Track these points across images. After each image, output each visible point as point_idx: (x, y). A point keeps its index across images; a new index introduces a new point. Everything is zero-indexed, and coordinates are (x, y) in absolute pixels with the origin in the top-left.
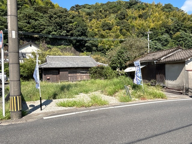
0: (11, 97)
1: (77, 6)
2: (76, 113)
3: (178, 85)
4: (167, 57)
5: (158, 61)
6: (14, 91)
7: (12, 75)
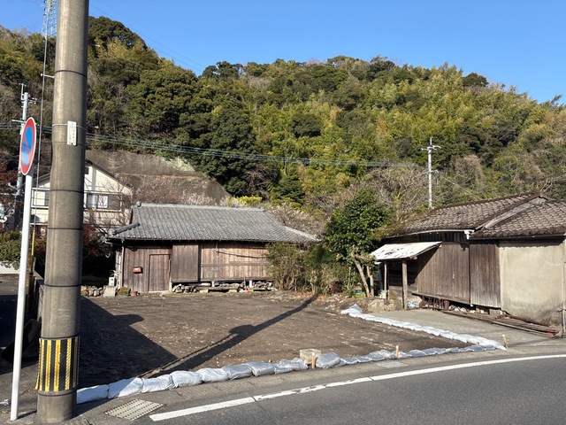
0: (46, 342)
1: (223, 65)
2: (257, 398)
3: (543, 306)
4: (503, 222)
5: (476, 231)
6: (57, 322)
7: (55, 267)
